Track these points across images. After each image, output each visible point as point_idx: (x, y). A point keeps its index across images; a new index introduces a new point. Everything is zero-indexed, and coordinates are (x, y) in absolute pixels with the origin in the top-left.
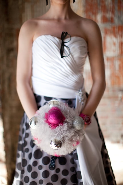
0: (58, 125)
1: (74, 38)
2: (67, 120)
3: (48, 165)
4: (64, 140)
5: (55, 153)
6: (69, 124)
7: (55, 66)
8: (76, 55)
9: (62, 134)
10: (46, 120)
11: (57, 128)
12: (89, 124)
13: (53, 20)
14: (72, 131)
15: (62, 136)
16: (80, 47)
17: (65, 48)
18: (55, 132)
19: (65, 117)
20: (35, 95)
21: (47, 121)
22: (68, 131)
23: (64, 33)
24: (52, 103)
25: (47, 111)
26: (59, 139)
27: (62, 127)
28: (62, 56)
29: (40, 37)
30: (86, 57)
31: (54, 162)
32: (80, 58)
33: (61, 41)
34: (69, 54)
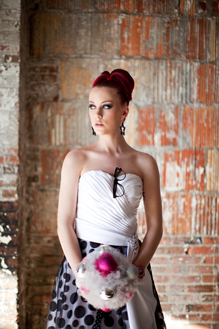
0: (109, 273)
1: (128, 175)
2: (120, 267)
3: (92, 326)
4: (116, 290)
5: (105, 306)
6: (123, 272)
7: (106, 207)
8: (131, 195)
9: (114, 283)
10: (96, 266)
11: (109, 275)
12: (142, 277)
13: (104, 152)
14: (125, 280)
15: (114, 285)
16: (135, 186)
17: (118, 186)
18: (107, 280)
19: (118, 263)
20: (79, 240)
21: (98, 268)
22: (121, 280)
23: (118, 169)
24: (102, 249)
25: (98, 257)
26: (110, 288)
27: (114, 275)
28: (115, 196)
29: (89, 172)
30: (141, 198)
31: (100, 322)
32: (135, 199)
33: (114, 178)
34: (123, 194)
